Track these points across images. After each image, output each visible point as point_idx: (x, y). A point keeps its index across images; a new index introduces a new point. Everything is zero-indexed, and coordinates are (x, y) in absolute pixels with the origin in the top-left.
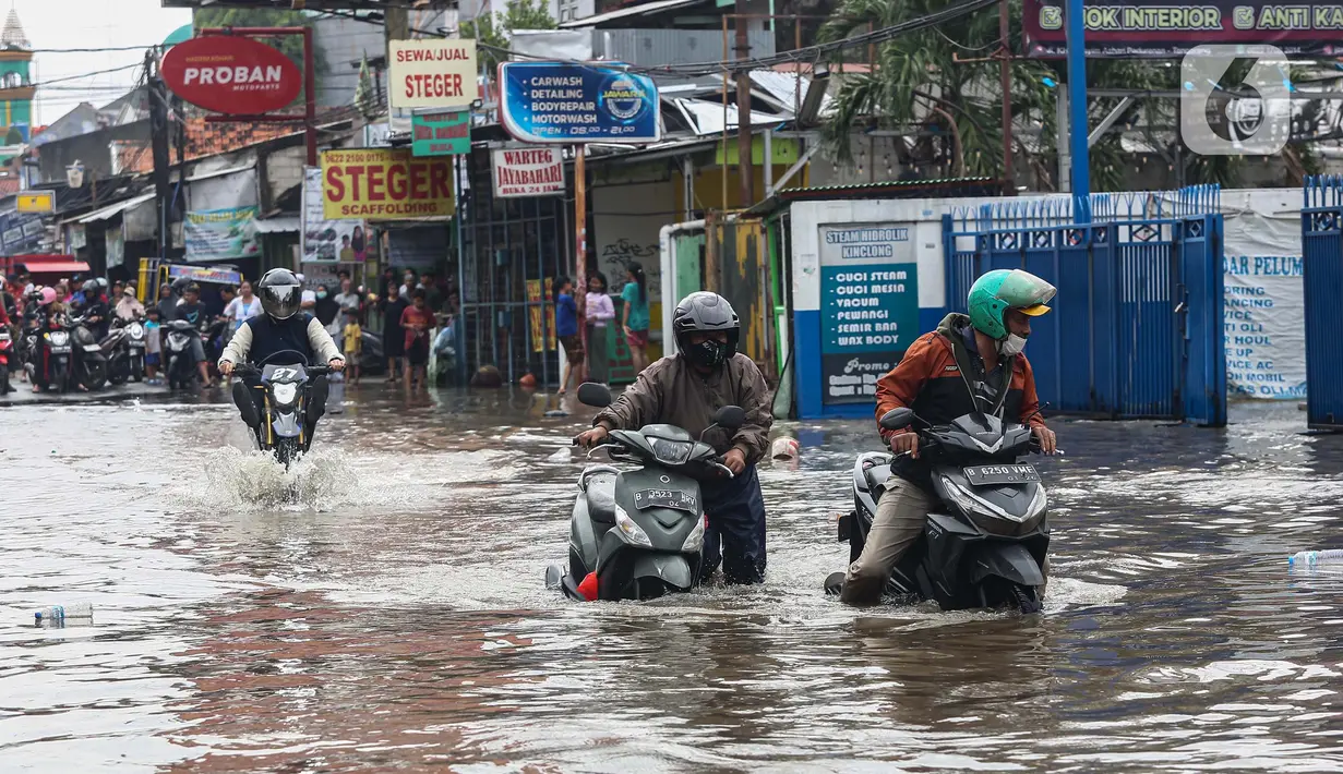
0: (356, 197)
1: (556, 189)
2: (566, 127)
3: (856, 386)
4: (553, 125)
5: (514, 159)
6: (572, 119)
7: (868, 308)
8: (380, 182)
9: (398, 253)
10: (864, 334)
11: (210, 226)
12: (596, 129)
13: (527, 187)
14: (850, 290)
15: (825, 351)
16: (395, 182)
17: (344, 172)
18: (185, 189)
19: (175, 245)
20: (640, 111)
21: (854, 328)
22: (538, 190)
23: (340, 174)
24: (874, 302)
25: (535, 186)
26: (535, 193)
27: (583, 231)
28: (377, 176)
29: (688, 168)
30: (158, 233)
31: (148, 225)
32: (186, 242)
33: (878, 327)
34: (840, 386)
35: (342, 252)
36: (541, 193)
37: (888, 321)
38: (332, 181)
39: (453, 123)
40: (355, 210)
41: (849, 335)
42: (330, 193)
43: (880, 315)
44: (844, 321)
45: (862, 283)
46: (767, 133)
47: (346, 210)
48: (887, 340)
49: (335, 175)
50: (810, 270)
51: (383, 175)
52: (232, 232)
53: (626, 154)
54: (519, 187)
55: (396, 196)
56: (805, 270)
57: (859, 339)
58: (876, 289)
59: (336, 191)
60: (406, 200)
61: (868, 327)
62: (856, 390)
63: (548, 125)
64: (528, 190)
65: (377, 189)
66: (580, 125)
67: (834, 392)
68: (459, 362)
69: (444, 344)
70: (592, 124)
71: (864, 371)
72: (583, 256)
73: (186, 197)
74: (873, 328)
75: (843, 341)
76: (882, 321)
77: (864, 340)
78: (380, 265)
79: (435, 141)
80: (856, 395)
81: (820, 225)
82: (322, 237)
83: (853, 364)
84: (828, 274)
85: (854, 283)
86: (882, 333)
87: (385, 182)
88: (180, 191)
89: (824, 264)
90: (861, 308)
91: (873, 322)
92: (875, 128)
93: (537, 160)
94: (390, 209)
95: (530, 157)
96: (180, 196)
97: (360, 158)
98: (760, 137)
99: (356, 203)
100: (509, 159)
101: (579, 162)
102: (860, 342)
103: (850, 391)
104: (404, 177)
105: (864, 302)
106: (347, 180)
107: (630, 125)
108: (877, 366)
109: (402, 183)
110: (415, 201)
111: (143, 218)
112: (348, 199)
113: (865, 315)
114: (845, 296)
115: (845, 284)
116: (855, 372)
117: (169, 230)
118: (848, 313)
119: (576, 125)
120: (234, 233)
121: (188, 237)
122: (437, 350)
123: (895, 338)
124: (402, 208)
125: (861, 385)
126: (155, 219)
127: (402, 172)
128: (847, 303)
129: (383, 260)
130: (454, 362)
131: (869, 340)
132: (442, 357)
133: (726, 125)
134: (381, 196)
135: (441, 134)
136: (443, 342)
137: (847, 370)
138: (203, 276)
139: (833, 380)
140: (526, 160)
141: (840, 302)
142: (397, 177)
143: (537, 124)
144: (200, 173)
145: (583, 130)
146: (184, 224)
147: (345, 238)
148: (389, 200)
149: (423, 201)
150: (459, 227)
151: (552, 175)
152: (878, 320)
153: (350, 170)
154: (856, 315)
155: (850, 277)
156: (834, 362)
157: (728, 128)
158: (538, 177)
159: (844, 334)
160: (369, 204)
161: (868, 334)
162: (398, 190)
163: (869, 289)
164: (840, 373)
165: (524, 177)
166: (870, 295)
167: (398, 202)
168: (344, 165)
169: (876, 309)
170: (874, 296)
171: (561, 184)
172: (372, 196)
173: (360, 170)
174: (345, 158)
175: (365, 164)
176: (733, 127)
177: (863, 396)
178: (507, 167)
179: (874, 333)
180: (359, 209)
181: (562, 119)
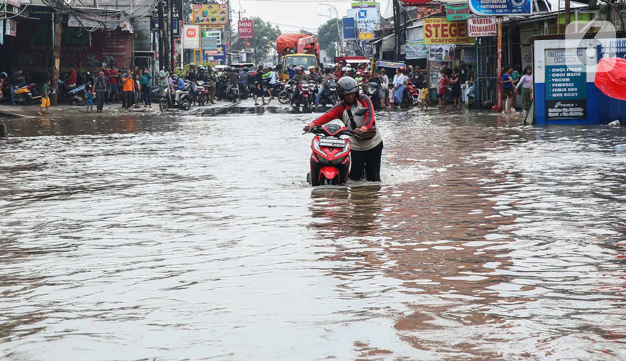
0: (437, 36)
1: (493, 34)
2: (494, 10)
3: (560, 113)
4: (489, 9)
5: (477, 22)
6: (497, 7)
7: (565, 82)
8: (446, 30)
9: (467, 57)
10: (563, 92)
11: (416, 46)
12: (507, 10)
13: (481, 33)
14: (558, 75)
15: (547, 99)
16: (452, 30)
17: (432, 26)
18: (406, 32)
19: (402, 53)
20: (525, 3)
21: (559, 90)
22: (486, 34)
23: (431, 27)
24: (568, 80)
25: (485, 32)
26: (485, 35)
27: (501, 50)
28: (445, 28)
29: (546, 25)
30: (395, 48)
31: (391, 45)
32: (406, 52)
33: (569, 90)
34: (553, 112)
35: (445, 57)
36: (487, 35)
37: (574, 87)
38: (427, 30)
39: (463, 8)
40: (436, 41)
41: (557, 93)
42: (426, 34)
43: (570, 85)
44: (555, 87)
45: (563, 72)
46: (576, 11)
47: (432, 41)
48: (573, 95)
49: (428, 27)
50: (541, 67)
51: (448, 28)
52: (424, 48)
53: (521, 20)
54: (478, 33)
55: (452, 35)
56: (539, 67)
57: (561, 94)
58: (568, 75)
59: (429, 34)
60: (456, 37)
61: (565, 90)
62: (559, 114)
63: (487, 9)
64: (482, 34)
65: (445, 33)
66: (500, 9)
67: (550, 115)
68: (476, 100)
69: (470, 93)
70: (505, 9)
71: (563, 107)
72: (500, 59)
73: (407, 35)
74: (567, 90)
75: (554, 95)
76: (571, 87)
77: (563, 95)
78: (460, 62)
79: (455, 15)
80: (559, 116)
81: (545, 50)
82: (437, 51)
83: (558, 104)
84: (548, 69)
85: (559, 72)
86: (571, 92)
87: (448, 30)
88: (404, 32)
89: (548, 65)
90: (562, 82)
91: (567, 88)
92: (621, 9)
93: (485, 22)
94: (450, 40)
95: (483, 21)
96: (404, 34)
97: (438, 21)
98: (573, 13)
99: (436, 38)
100: (474, 22)
101: (499, 24)
102: (561, 96)
103: (557, 115)
104: (455, 28)
105: (564, 80)
106: (433, 29)
107: (520, 9)
108: (568, 105)
109: (454, 31)
110: (460, 37)
111: (390, 42)
112: (433, 37)
113: (564, 85)
114: (556, 77)
115: (556, 72)
116: (559, 107)
117: (399, 47)
118: (556, 84)
119: (498, 9)
120: (425, 49)
121: (407, 50)
122: (468, 95)
123: (576, 94)
124: (455, 40)
125: (562, 112)
126: (394, 44)
127: (455, 26)
128: (556, 80)
129: (462, 60)
130: (474, 99)
131: (565, 95)
132: (470, 98)
133: (559, 8)
134: (447, 36)
135: (458, 12)
136: (470, 92)
137: (556, 106)
138: (391, 66)
139: (550, 110)
140: (481, 22)
141: (553, 80)
142: (453, 28)
143: (482, 9)
144: (415, 25)
145: (501, 11)
146: (405, 45)
147: (446, 51)
148: (450, 37)
149: (463, 38)
150: (477, 48)
151: (492, 28)
152: (569, 87)
153: (434, 26)
154: (560, 85)
155: (558, 70)
156: (551, 103)
157: (560, 10)
158: (486, 29)
159: (555, 92)
160: (442, 38)
161: (565, 92)
162: (453, 33)
163: (566, 75)
164: (553, 107)
165: (480, 29)
166: (566, 77)
167: (453, 38)
168: (432, 24)
169: (568, 82)
170: (568, 77)
171: (495, 32)
172: (443, 35)
173: (439, 25)
174: (433, 21)
175: (440, 23)
176: (562, 9)
177: (562, 116)
178: (474, 25)
179: (567, 92)
180: (438, 41)
181: (493, 7)
